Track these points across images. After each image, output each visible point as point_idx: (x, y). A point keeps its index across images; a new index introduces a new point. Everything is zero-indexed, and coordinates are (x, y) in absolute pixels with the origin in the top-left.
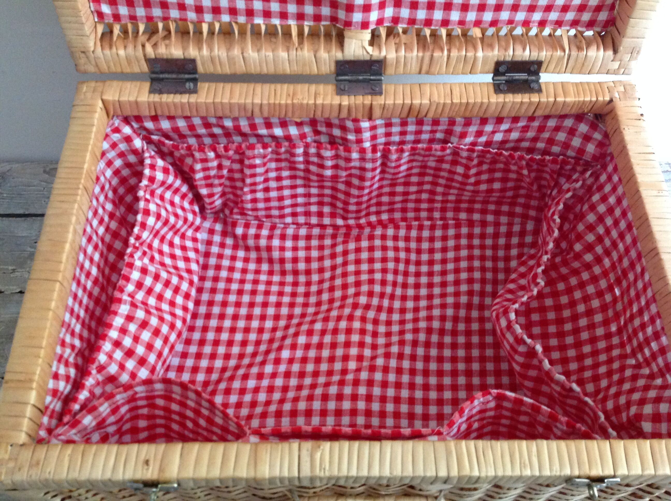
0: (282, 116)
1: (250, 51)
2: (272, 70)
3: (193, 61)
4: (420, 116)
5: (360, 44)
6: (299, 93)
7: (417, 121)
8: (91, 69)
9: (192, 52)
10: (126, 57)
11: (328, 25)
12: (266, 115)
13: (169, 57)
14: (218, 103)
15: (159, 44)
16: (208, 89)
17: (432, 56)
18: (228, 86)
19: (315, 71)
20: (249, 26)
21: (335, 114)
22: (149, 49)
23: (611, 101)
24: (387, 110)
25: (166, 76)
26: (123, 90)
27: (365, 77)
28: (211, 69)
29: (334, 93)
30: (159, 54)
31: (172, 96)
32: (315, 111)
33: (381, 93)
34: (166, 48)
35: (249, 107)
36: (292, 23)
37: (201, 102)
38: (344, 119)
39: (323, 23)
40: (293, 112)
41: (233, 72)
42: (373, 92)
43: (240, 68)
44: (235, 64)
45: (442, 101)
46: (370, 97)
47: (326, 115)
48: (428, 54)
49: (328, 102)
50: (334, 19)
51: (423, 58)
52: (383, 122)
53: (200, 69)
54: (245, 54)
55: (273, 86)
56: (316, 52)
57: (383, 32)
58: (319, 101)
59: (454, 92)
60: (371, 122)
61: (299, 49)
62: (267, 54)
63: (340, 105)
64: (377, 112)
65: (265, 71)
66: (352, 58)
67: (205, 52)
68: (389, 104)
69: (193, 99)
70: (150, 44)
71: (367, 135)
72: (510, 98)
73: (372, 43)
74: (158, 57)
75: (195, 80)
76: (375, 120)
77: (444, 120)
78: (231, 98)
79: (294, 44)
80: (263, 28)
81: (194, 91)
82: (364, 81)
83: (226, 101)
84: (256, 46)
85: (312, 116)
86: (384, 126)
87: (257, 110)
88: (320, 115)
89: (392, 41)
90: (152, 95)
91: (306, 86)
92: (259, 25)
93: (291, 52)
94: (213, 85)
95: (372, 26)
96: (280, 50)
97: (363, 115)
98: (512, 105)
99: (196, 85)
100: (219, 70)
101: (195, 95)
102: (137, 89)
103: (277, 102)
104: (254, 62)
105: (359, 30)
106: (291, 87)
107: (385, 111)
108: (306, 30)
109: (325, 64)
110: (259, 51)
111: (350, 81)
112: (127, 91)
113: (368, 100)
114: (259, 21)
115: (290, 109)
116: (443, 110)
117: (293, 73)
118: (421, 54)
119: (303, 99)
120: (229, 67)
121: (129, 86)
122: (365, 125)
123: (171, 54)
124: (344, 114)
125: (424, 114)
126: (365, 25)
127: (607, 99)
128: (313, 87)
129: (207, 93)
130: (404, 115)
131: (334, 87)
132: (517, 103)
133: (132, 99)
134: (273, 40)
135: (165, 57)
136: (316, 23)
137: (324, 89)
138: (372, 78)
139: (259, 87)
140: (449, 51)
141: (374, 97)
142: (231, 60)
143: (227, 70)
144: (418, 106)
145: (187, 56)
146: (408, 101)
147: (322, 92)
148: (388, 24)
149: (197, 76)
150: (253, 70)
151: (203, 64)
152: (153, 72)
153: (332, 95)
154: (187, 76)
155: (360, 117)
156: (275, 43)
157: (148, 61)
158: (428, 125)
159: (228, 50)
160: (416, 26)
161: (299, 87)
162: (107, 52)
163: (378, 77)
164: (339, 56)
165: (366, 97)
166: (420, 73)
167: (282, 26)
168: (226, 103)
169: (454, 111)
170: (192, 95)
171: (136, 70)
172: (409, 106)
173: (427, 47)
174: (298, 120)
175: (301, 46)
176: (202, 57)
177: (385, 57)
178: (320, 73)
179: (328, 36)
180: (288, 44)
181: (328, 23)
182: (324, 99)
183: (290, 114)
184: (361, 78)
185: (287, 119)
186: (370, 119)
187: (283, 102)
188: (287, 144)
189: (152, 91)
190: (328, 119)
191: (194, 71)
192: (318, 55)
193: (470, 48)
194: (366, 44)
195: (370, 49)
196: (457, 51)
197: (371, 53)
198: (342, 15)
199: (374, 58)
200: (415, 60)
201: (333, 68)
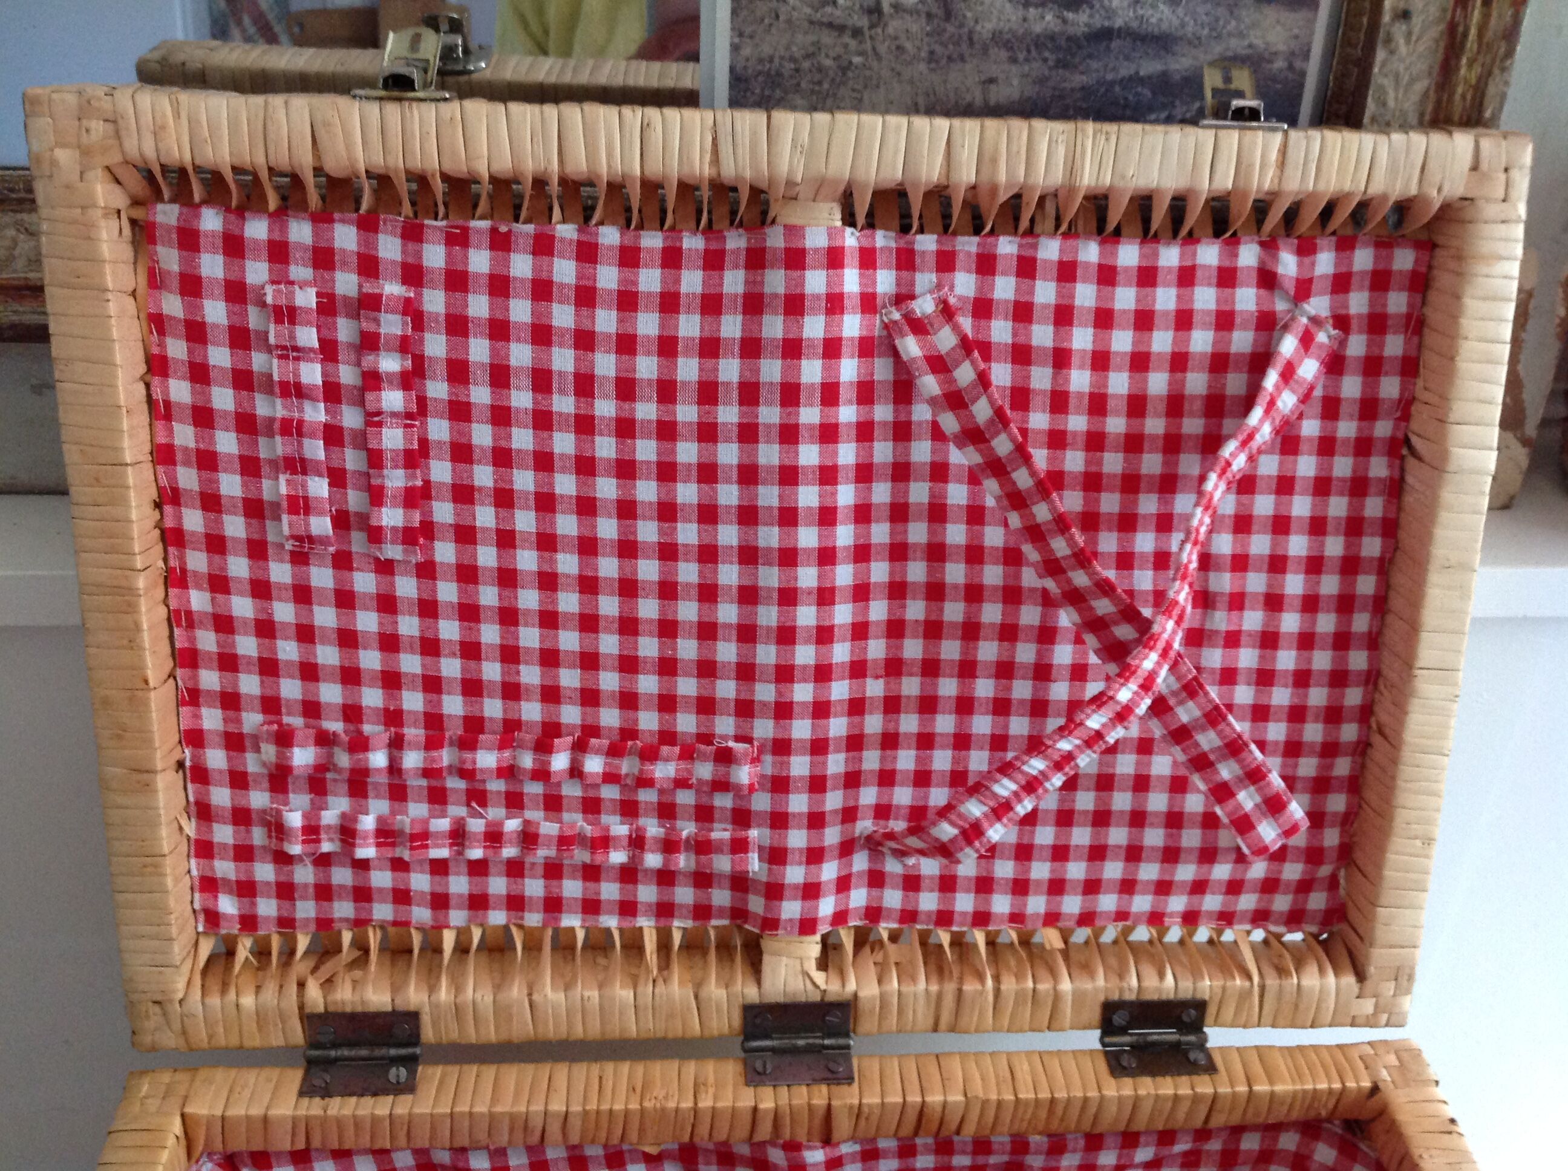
0: (615, 1140)
1: (548, 990)
2: (595, 1030)
3: (413, 1017)
4: (944, 1133)
5: (799, 968)
6: (658, 1083)
7: (937, 1143)
8: (169, 1040)
9: (414, 996)
10: (258, 1013)
11: (724, 927)
12: (574, 1139)
13: (359, 1009)
14: (462, 1114)
15: (338, 980)
16: (441, 1082)
17: (960, 991)
18: (489, 1072)
19: (695, 1028)
20: (549, 932)
21: (742, 1132)
22: (314, 993)
23: (1375, 1089)
24: (867, 1119)
25: (346, 1052)
26: (238, 1089)
27: (811, 1041)
28: (452, 1033)
29: (742, 1080)
30: (336, 1003)
31: (353, 1100)
32: (693, 1126)
33: (849, 1080)
34: (354, 989)
35: (537, 1123)
36: (646, 923)
37: (422, 1115)
38: (762, 1144)
39: (714, 922)
40: (642, 1130)
41: (504, 1036)
42: (830, 1075)
43: (522, 1028)
44: (510, 1018)
45: (994, 1097)
46: (824, 1088)
47: (721, 1135)
48: (950, 987)
49: (725, 1103)
50: (739, 913)
51: (940, 996)
52: (857, 1148)
53: (428, 1033)
54: (535, 997)
55: (595, 1068)
56: (698, 986)
57: (847, 939)
58: (706, 1103)
59: (1019, 1075)
60: (828, 1149)
61: (660, 981)
62: (586, 994)
63: (755, 1110)
64: (843, 1125)
65: (579, 1032)
66: (781, 999)
67: (444, 994)
68: (870, 1106)
69: (403, 1106)
70: (316, 979)
72: (1148, 1087)
73: (823, 964)
74: (331, 1009)
75: (411, 1062)
76: (838, 1144)
77: (1001, 1139)
78: (494, 1100)
79: (648, 971)
80: (580, 935)
81: (408, 1088)
82: (810, 1050)
83: (481, 1108)
84: (563, 976)
85: (686, 1138)
86: (859, 1157)
87: (554, 1130)
88: (706, 1137)
89: (869, 959)
90: (305, 1101)
91: (675, 1064)
92: (571, 930)
93: (640, 989)
94: (454, 1070)
95: (824, 928)
96: (618, 984)
97: (809, 1133)
98: (1156, 1101)
99: (412, 1073)
100: (472, 1036)
101: (409, 1098)
102: (272, 1085)
103: (605, 1107)
104: (556, 1016)
105: (797, 938)
106: (640, 1068)
107: (862, 1122)
108: (677, 938)
109: (719, 1012)
110: (568, 987)
111: (773, 1050)
112: (247, 1093)
113: (820, 1095)
114: (572, 921)
115: (635, 1123)
116: (996, 1117)
117: (643, 1035)
118: (934, 988)
119: (666, 1098)
120: (497, 1028)
121: (252, 1081)
122: (815, 1156)
123: (363, 1002)
124: (764, 1132)
125: (954, 1126)
126: (807, 926)
127: (1366, 1084)
128: (691, 1068)
129: (438, 1091)
130: (907, 1130)
131: (739, 1067)
132: (1165, 1098)
133: (256, 1111)
134: (602, 961)
135: (348, 1009)
136: (698, 923)
137: (715, 1072)
138: (827, 1042)
139: (561, 1071)
140: (997, 979)
141: (833, 1088)
142: (502, 1012)
143: (491, 1034)
144: (939, 1109)
145: (401, 1006)
146: (915, 1098)
147: (711, 1079)
148: (858, 923)
149: (418, 1051)
150: (552, 1030)
151: (435, 1023)
152: (313, 1045)
153: (735, 1086)
154: (393, 1052)
155: (802, 1137)
156: (606, 968)
157: (308, 1019)
158: (964, 1152)
159: (497, 988)
160: (918, 927)
161: (657, 1068)
162: (215, 1001)
163: (841, 1041)
164: (752, 994)
165: (815, 1088)
166: (935, 1029)
167: (621, 930)
168: (482, 1114)
169: (1022, 1120)
170: (402, 1098)
171: (277, 1040)
172: (918, 1108)
173: (947, 973)
174: (653, 1151)
175: (665, 973)
176: (435, 1006)
177: (855, 995)
178: (707, 1033)
179: (725, 948)
180: (634, 971)
181: (725, 922)
182: (716, 1098)
183: (633, 1136)
184: (801, 1043)
185: (625, 1147)
186: (827, 1141)
187: (619, 1107)
189: (308, 1090)
190: (726, 1144)
191: (414, 1039)
192: (703, 994)
193: (1043, 973)
194: (811, 966)
195: (819, 977)
196: (1013, 980)
197: (823, 987)
198: (756, 904)
199: (830, 998)
200: (922, 1001)
201: (737, 1021)
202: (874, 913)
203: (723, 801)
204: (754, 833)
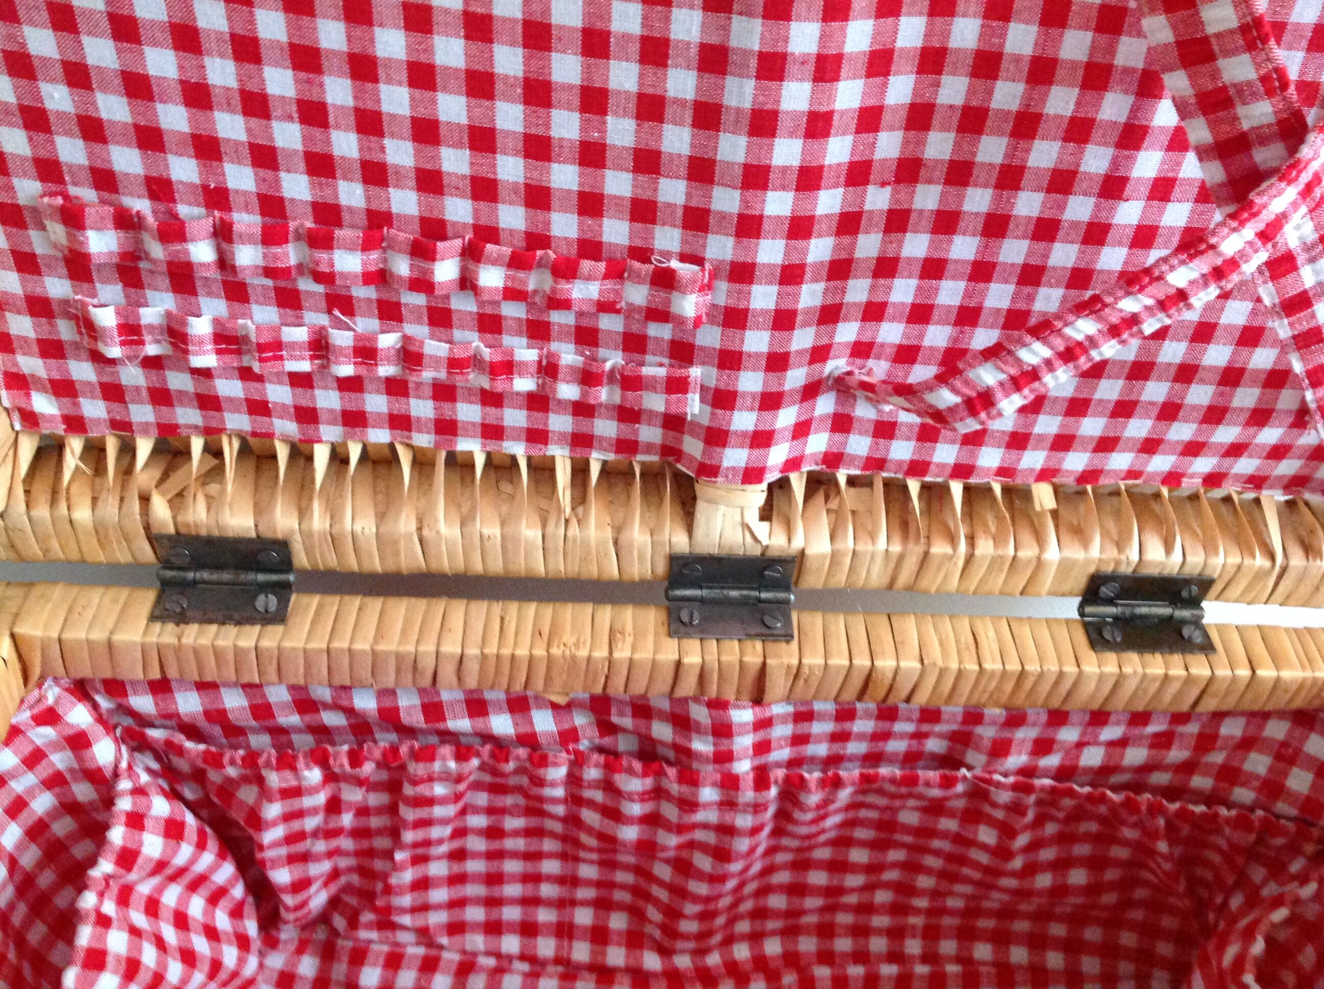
0: (518, 687)
1: (441, 523)
2: (496, 566)
3: (283, 546)
4: (891, 701)
5: (739, 519)
6: (568, 627)
7: (879, 709)
9: (282, 523)
10: (95, 527)
11: (652, 463)
12: (472, 682)
13: (216, 533)
14: (341, 650)
15: (189, 495)
16: (317, 613)
17: (926, 552)
18: (375, 604)
19: (613, 571)
20: (442, 455)
21: (662, 685)
22: (160, 508)
24: (806, 681)
25: (205, 575)
26: (80, 609)
27: (745, 592)
28: (329, 560)
29: (663, 630)
30: (188, 525)
31: (214, 628)
32: (607, 677)
33: (788, 637)
34: (209, 509)
35: (428, 665)
36: (559, 452)
37: (293, 649)
38: (685, 700)
39: (640, 457)
40: (548, 679)
41: (391, 567)
42: (765, 631)
43: (411, 560)
44: (396, 550)
45: (953, 665)
46: (759, 645)
47: (638, 688)
48: (915, 548)
49: (645, 655)
50: (671, 451)
51: (901, 557)
52: (790, 709)
53: (301, 559)
54: (426, 532)
55: (497, 608)
56: (618, 530)
57: (798, 484)
58: (622, 653)
59: (983, 642)
60: (757, 709)
61: (574, 522)
62: (486, 531)
63: (678, 664)
64: (777, 685)
65: (478, 567)
66: (715, 551)
67: (319, 521)
68: (810, 668)
69: (271, 637)
70: (163, 495)
71: (744, 742)
72: (1135, 664)
73: (767, 513)
74: (183, 530)
75: (283, 590)
76: (770, 704)
77: (953, 711)
78: (379, 636)
79: (560, 510)
80: (480, 461)
81: (279, 617)
82: (743, 602)
83: (363, 645)
84: (459, 506)
85: (598, 690)
86: (791, 719)
87: (448, 673)
88: (621, 689)
89: (821, 507)
90: (157, 627)
91: (588, 608)
92: (470, 454)
93: (550, 528)
94: (333, 602)
95: (772, 476)
96: (524, 524)
97: (738, 692)
98: (1142, 681)
99: (284, 602)
100: (352, 564)
101: (280, 629)
102: (118, 608)
103: (506, 652)
104: (450, 550)
105: (740, 487)
106: (548, 610)
107: (800, 684)
108: (595, 471)
109: (641, 558)
110: (464, 521)
111: (702, 600)
112: (89, 614)
113: (754, 653)
114: (469, 444)
115: (541, 670)
116: (954, 688)
117: (551, 575)
118: (896, 548)
119: (577, 645)
120: (381, 559)
121: (96, 601)
122: (743, 715)
123: (220, 525)
124: (687, 687)
125: (902, 696)
126: (752, 474)
128: (606, 613)
129: (314, 622)
130: (849, 695)
131: (662, 616)
132: (1153, 678)
133: (99, 635)
134: (506, 487)
135: (204, 532)
136: (620, 457)
137: (634, 618)
138: (764, 595)
139: (458, 609)
140: (971, 540)
141: (771, 646)
142: (387, 544)
143: (376, 565)
144: (889, 675)
145: (267, 532)
146: (862, 661)
147: (629, 627)
148: (814, 468)
149: (291, 578)
150: (446, 564)
151: (309, 552)
152: (167, 564)
153: (656, 635)
154: (261, 577)
155: (730, 695)
156: (512, 497)
157: (157, 540)
158: (909, 719)
159: (381, 517)
160: (885, 474)
161: (568, 611)
162: (42, 513)
163: (781, 595)
164: (680, 542)
165: (748, 644)
166: (891, 589)
167: (529, 459)
168: (364, 652)
169: (983, 691)
170: (270, 628)
171: (122, 556)
172: (865, 673)
173: (912, 530)
174: (561, 700)
175: (580, 510)
176: (307, 536)
177: (803, 552)
178: (626, 577)
180: (544, 504)
181: (654, 458)
182: (634, 649)
183: (539, 683)
184: (734, 594)
185: (530, 693)
186: (758, 700)
187: (522, 652)
188: (522, 752)
189: (158, 615)
190: (644, 697)
191: (286, 564)
192: (623, 538)
193: (1026, 537)
194: (753, 517)
195: (762, 529)
196: (991, 543)
197: (765, 541)
198: (693, 447)
199: (772, 553)
200: (879, 561)
201: (661, 568)
202: (833, 459)
203: (659, 332)
204: (696, 372)
